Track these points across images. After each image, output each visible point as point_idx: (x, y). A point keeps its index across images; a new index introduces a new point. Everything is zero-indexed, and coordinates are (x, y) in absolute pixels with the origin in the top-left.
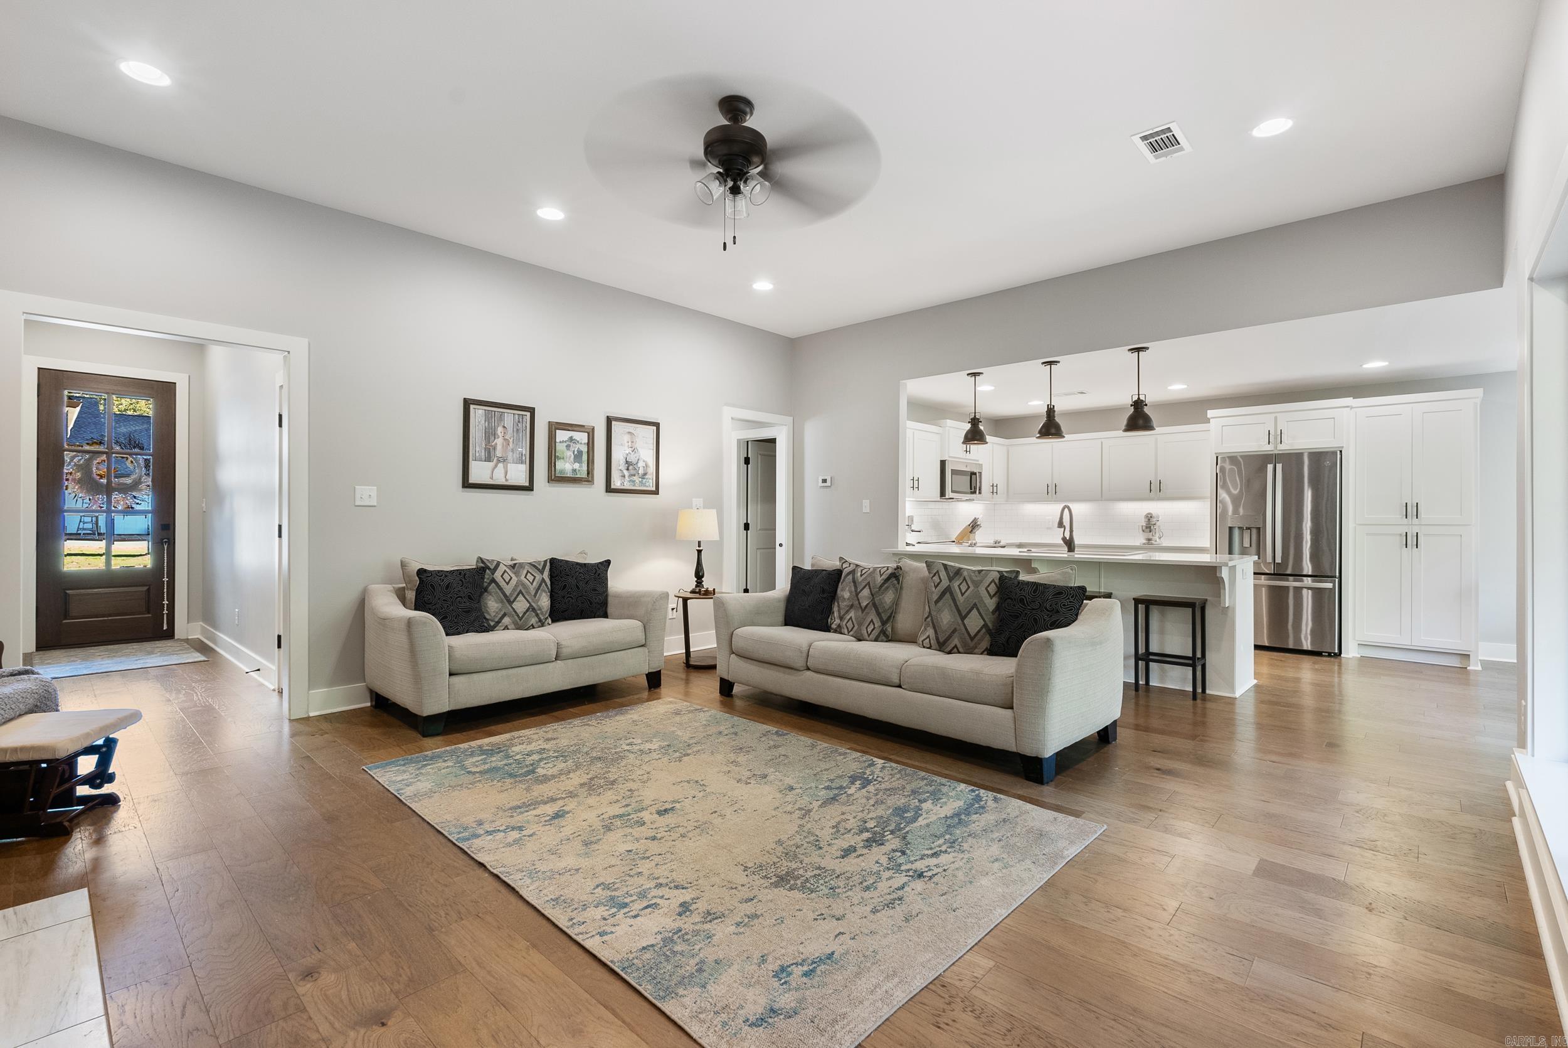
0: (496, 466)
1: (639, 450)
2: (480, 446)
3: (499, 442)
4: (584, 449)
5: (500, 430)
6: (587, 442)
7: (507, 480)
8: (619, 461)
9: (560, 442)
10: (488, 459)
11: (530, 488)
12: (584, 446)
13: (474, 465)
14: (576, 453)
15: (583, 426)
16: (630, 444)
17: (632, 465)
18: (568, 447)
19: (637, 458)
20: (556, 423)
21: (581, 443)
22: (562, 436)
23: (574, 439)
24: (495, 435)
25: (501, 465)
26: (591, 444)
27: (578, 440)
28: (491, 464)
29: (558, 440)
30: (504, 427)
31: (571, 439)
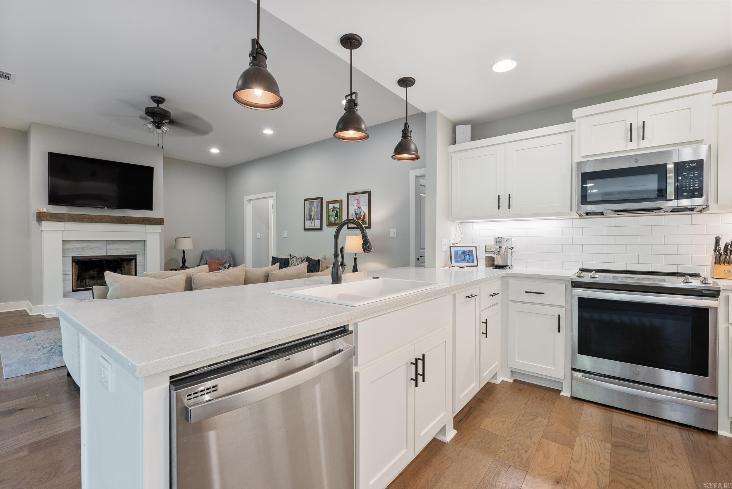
0: (312, 222)
1: (361, 206)
2: (308, 215)
3: (313, 212)
4: (338, 210)
5: (313, 208)
6: (339, 207)
7: (315, 227)
8: (352, 214)
9: (330, 209)
10: (310, 220)
11: (321, 229)
12: (338, 209)
13: (306, 222)
14: (336, 212)
15: (338, 200)
16: (357, 204)
17: (358, 215)
18: (333, 211)
19: (360, 211)
20: (329, 201)
21: (337, 208)
22: (331, 206)
23: (335, 207)
24: (312, 210)
25: (313, 221)
26: (341, 208)
27: (336, 207)
28: (311, 221)
29: (329, 209)
30: (314, 207)
31: (334, 207)
